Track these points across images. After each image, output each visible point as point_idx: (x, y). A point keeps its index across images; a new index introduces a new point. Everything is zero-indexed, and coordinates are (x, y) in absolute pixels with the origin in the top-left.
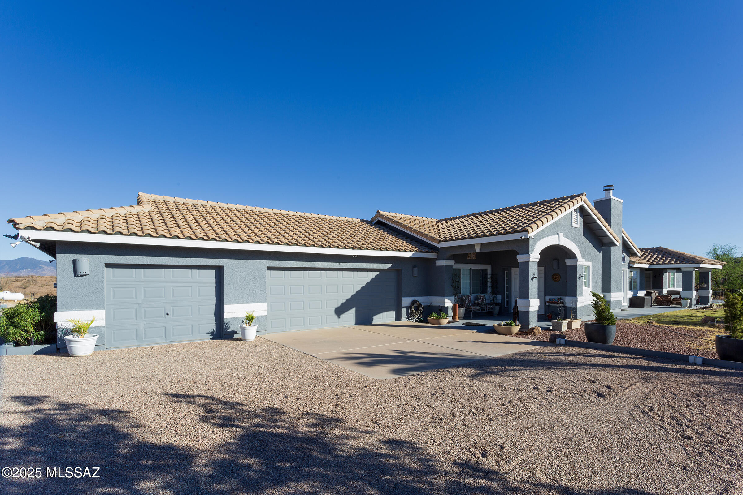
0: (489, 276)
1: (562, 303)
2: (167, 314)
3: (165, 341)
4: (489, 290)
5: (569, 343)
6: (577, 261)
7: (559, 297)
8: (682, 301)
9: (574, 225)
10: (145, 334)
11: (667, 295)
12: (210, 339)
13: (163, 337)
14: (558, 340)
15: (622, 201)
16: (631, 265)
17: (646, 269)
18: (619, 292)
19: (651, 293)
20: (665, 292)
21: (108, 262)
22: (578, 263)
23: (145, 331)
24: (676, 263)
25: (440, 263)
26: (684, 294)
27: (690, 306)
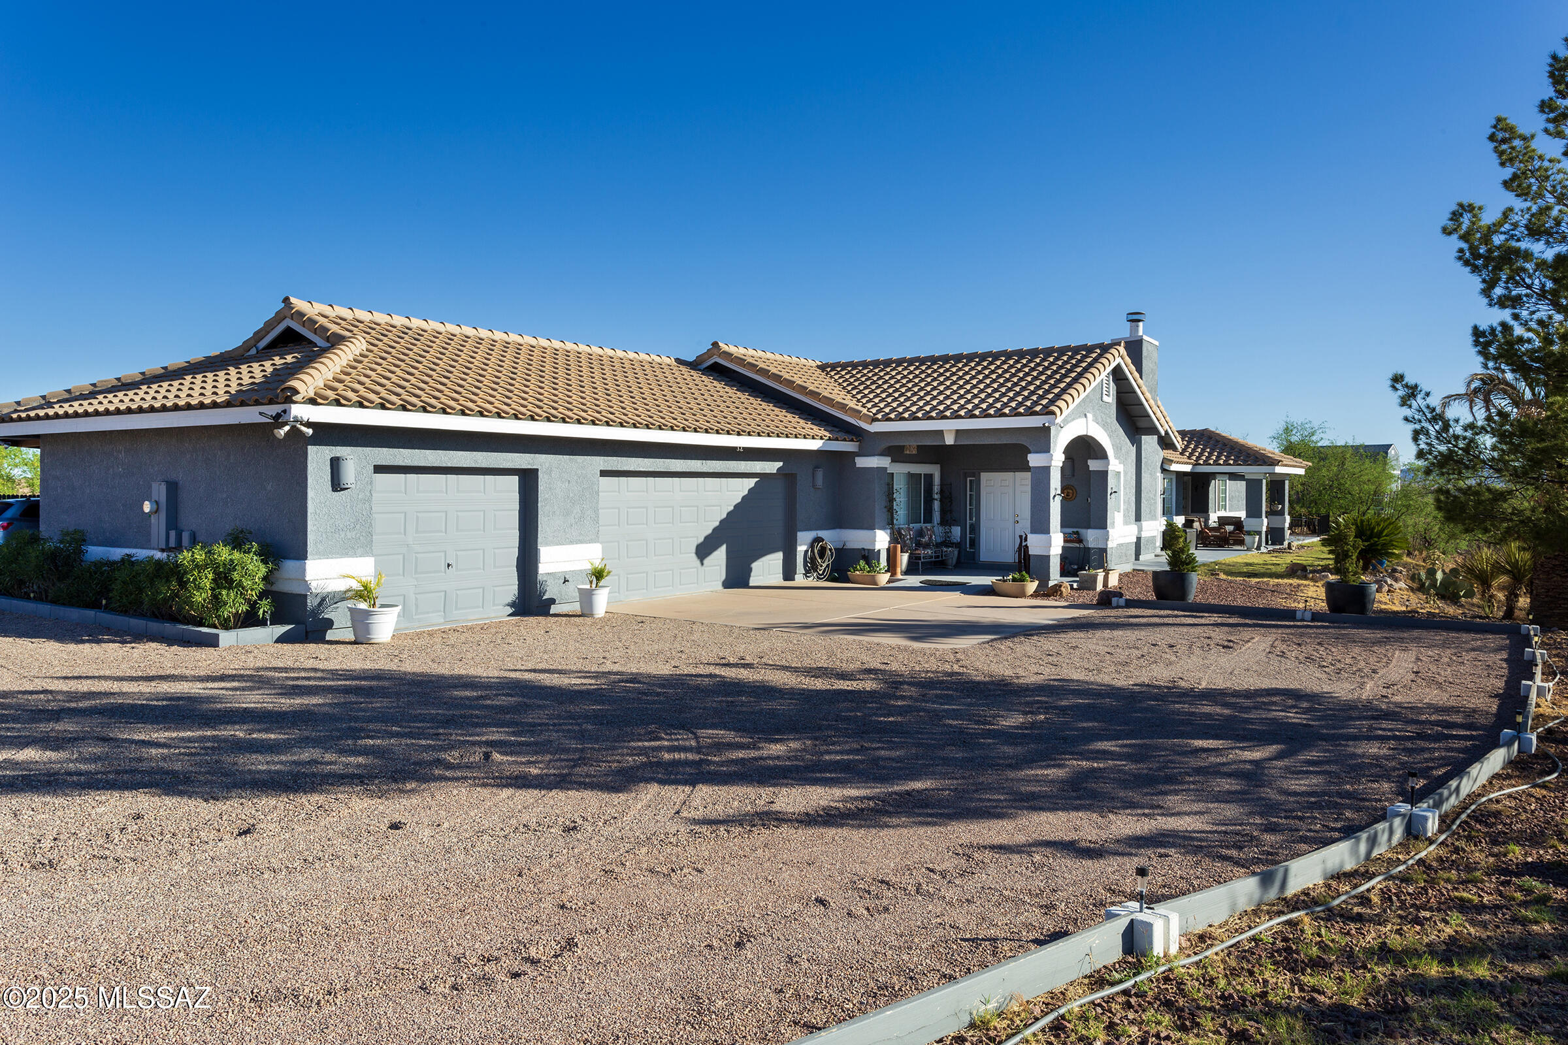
0: (936, 488)
1: (1080, 541)
2: (449, 565)
3: (443, 620)
4: (937, 516)
5: (1130, 604)
6: (1108, 464)
7: (1075, 530)
8: (1247, 538)
9: (1105, 398)
10: (417, 605)
11: (1215, 525)
12: (510, 615)
13: (440, 611)
14: (1114, 600)
15: (1157, 343)
16: (1166, 467)
17: (1185, 474)
18: (1152, 520)
19: (1193, 521)
20: (1213, 518)
21: (379, 463)
22: (1111, 468)
23: (416, 599)
24: (1236, 464)
25: (863, 462)
26: (1249, 525)
27: (1258, 548)
